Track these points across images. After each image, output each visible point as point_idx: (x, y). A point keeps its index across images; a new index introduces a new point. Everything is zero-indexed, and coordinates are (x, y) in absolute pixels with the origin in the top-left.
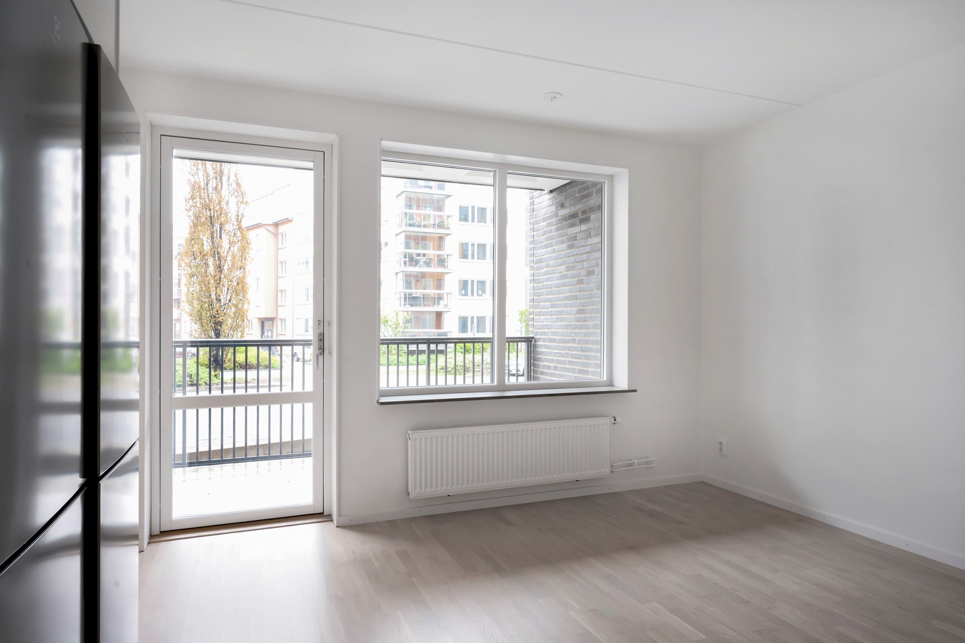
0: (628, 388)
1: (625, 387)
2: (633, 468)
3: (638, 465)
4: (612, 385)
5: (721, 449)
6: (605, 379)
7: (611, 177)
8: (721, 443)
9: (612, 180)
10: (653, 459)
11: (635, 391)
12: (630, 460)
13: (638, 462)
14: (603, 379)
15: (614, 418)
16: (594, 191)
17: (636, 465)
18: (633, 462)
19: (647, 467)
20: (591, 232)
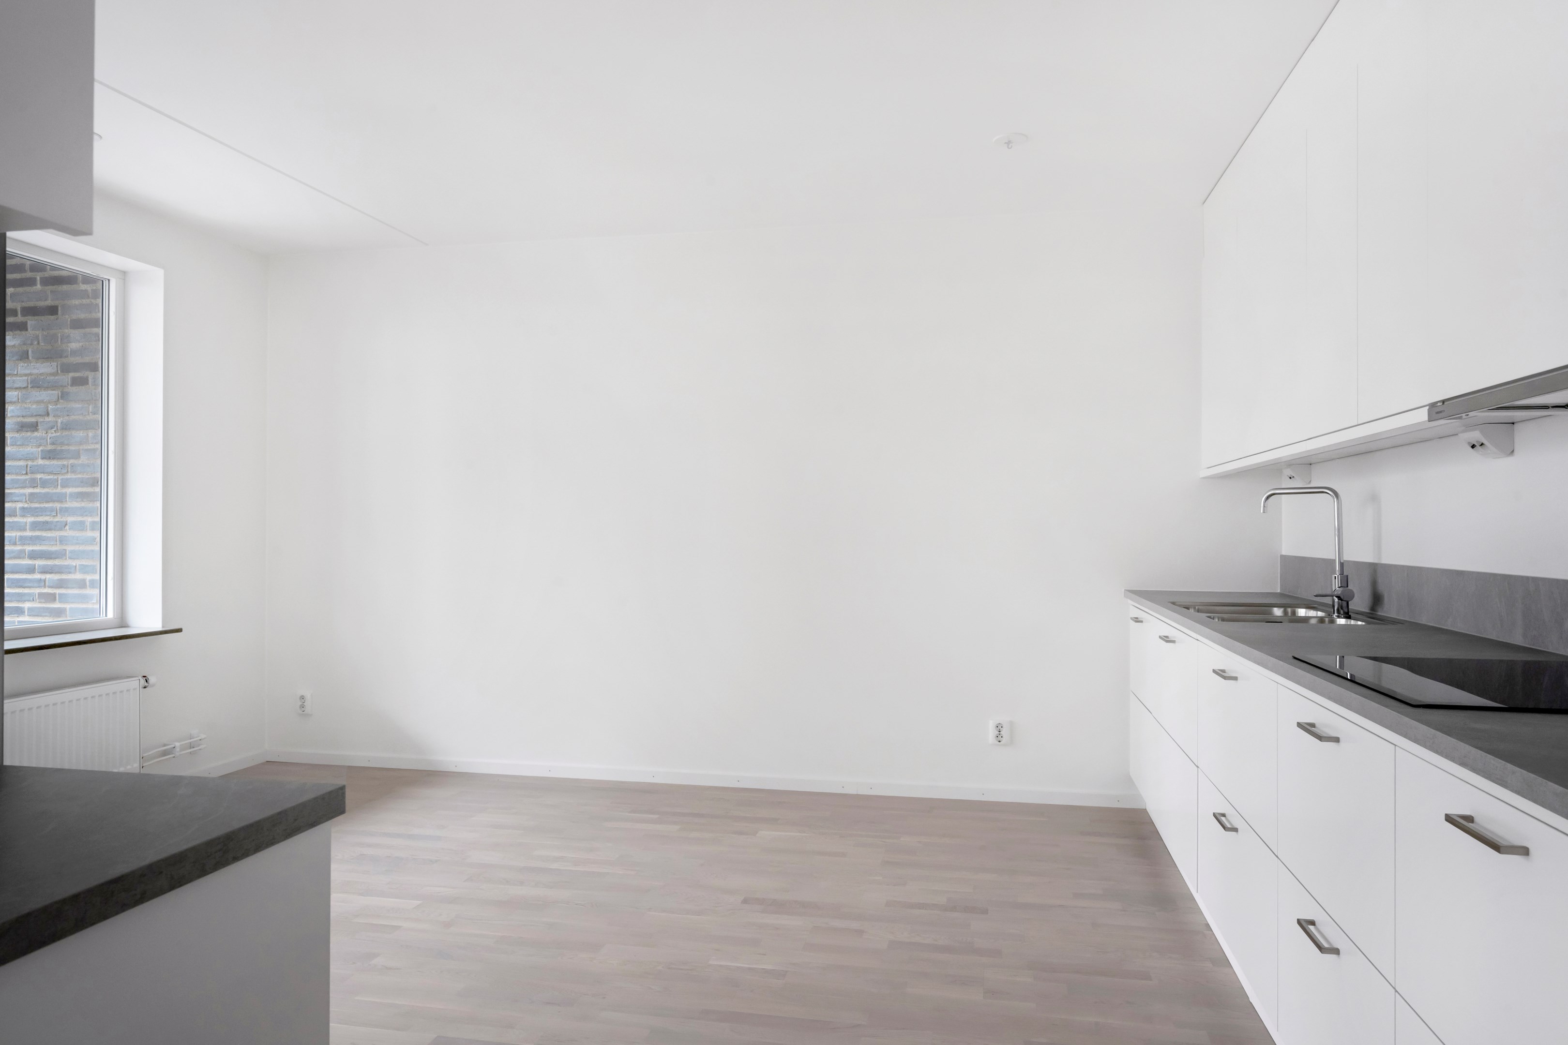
0: (163, 627)
1: (157, 625)
2: (173, 755)
3: (181, 750)
4: (123, 625)
5: (302, 706)
6: (110, 615)
7: (124, 275)
8: (302, 698)
9: (124, 279)
10: (203, 736)
11: (179, 630)
12: (165, 745)
13: (180, 745)
14: (106, 616)
15: (144, 678)
16: (38, 278)
17: (178, 750)
18: (173, 746)
19: (190, 753)
20: (28, 352)
